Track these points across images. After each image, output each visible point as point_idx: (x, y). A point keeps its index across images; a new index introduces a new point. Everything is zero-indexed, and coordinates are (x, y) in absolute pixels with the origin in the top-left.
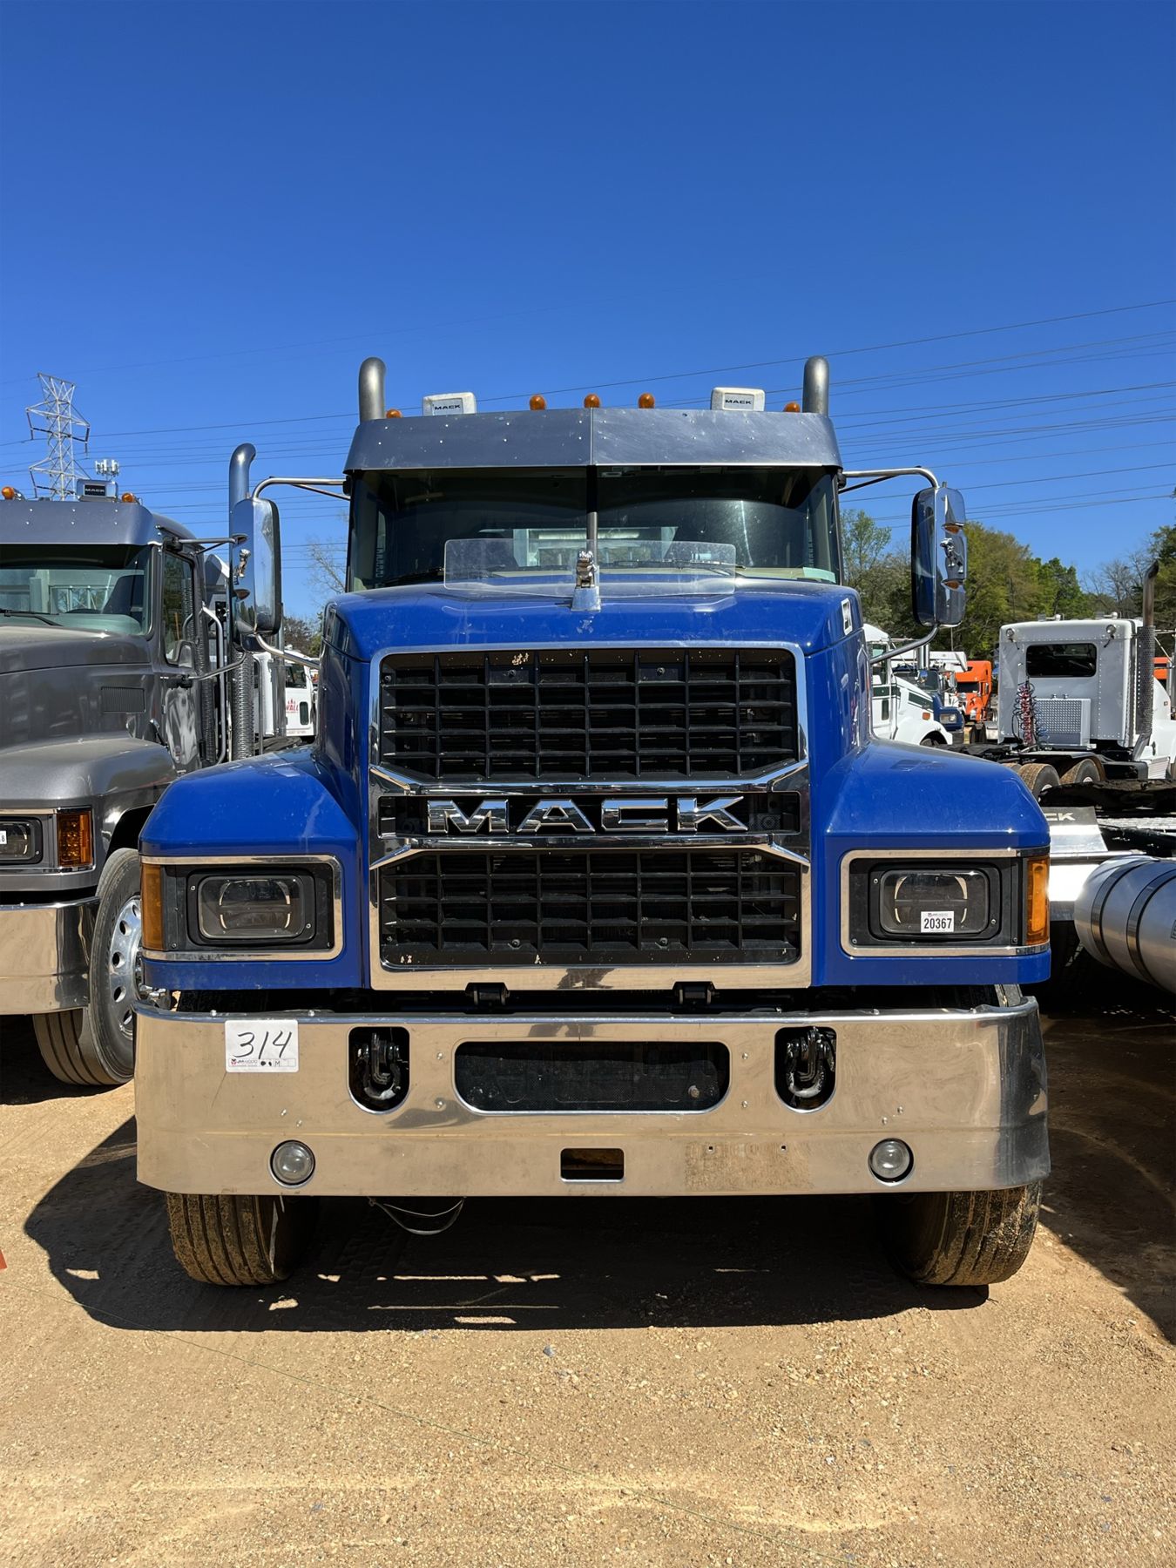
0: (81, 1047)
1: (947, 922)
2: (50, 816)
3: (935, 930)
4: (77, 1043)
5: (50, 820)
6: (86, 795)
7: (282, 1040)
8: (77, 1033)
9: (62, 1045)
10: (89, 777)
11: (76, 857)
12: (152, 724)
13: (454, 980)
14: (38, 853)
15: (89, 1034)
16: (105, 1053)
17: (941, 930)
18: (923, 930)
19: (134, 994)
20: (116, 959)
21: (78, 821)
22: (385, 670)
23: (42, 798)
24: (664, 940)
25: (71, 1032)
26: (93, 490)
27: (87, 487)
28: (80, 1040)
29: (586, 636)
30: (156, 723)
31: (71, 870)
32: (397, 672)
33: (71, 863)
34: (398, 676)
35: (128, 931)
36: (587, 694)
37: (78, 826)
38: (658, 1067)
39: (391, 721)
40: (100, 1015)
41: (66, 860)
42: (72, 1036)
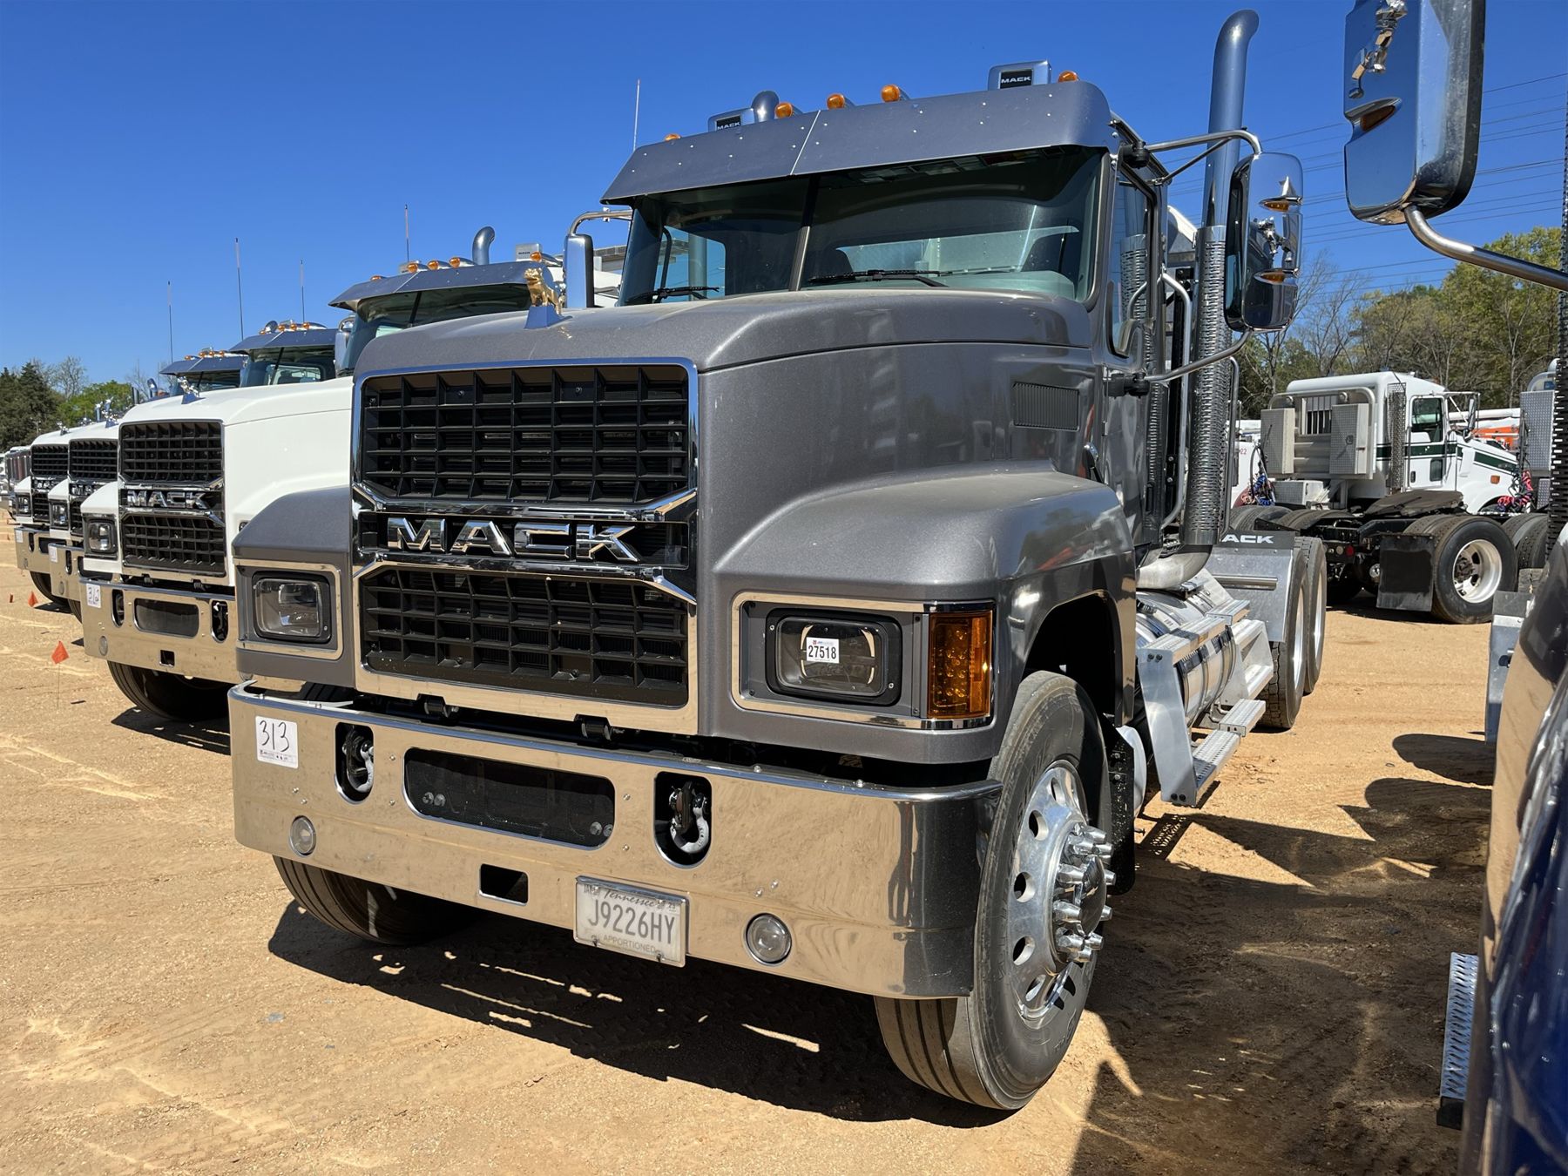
0: (952, 1054)
2: (916, 617)
4: (945, 1046)
5: (917, 625)
6: (985, 576)
8: (946, 1029)
9: (919, 1044)
10: (991, 541)
11: (961, 700)
12: (1087, 453)
14: (891, 686)
15: (967, 1036)
16: (993, 1067)
19: (1048, 953)
20: (1021, 885)
21: (967, 627)
23: (903, 579)
25: (937, 1026)
26: (1013, 80)
27: (1004, 76)
28: (950, 1043)
30: (1093, 451)
31: (949, 726)
33: (951, 711)
35: (1043, 831)
37: (969, 638)
40: (988, 1002)
41: (942, 704)
42: (937, 1032)
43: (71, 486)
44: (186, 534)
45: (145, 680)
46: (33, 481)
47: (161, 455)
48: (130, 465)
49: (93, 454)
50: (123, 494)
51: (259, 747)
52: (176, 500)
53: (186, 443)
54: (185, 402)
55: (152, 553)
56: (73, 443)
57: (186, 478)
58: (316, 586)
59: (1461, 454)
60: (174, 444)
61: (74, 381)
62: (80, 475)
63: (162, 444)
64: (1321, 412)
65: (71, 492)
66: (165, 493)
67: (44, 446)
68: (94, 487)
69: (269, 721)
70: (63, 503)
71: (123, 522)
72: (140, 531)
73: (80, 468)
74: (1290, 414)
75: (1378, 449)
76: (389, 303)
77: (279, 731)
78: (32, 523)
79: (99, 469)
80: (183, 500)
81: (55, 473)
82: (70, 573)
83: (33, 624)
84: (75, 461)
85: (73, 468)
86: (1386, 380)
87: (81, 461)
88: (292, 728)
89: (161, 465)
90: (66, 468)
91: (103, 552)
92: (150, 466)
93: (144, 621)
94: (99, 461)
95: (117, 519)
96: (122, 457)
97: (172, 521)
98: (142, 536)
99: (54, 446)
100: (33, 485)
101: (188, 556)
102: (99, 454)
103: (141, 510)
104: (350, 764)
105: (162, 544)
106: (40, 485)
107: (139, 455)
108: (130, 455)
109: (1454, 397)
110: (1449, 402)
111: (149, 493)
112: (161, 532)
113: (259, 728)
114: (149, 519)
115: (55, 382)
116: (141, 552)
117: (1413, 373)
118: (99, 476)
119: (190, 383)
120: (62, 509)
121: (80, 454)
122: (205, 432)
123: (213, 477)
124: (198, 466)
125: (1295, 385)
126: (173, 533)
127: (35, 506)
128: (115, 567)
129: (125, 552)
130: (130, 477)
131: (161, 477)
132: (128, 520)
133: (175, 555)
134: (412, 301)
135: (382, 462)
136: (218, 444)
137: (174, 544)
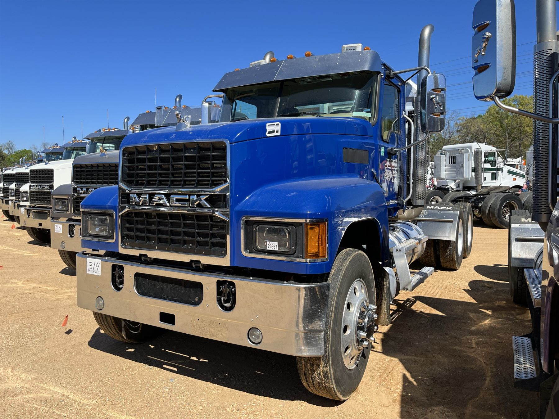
1: (276, 246)
3: (272, 249)
7: (97, 266)
13: (136, 252)
17: (273, 249)
18: (268, 249)
22: (125, 152)
24: (191, 245)
29: (172, 140)
32: (129, 153)
34: (129, 154)
36: (171, 159)
38: (188, 289)
39: (126, 168)
43: (16, 185)
44: (45, 195)
45: (35, 232)
46: (3, 184)
47: (40, 177)
48: (32, 179)
49: (22, 176)
50: (30, 186)
51: (55, 230)
52: (43, 187)
53: (45, 174)
54: (45, 164)
55: (37, 200)
56: (16, 174)
57: (45, 182)
58: (66, 201)
59: (502, 171)
60: (43, 174)
61: (11, 149)
62: (18, 182)
63: (40, 174)
64: (453, 157)
65: (15, 187)
66: (40, 186)
67: (7, 174)
68: (22, 185)
69: (57, 225)
70: (13, 190)
71: (30, 193)
72: (34, 195)
73: (18, 180)
74: (443, 157)
75: (472, 169)
76: (99, 139)
77: (59, 227)
78: (3, 196)
79: (23, 180)
80: (45, 187)
81: (10, 182)
82: (15, 208)
83: (3, 224)
84: (17, 178)
85: (16, 180)
86: (475, 146)
87: (18, 178)
88: (61, 226)
89: (39, 179)
90: (14, 180)
91: (25, 200)
92: (37, 179)
93: (35, 216)
94: (23, 178)
95: (29, 192)
96: (30, 177)
97: (42, 192)
98: (35, 196)
99: (10, 174)
100: (4, 185)
101: (46, 200)
102: (23, 176)
103: (35, 190)
104: (71, 231)
105: (39, 198)
106: (5, 185)
107: (34, 177)
108: (32, 177)
109: (499, 151)
110: (498, 153)
111: (37, 186)
112: (39, 195)
113: (55, 226)
114: (36, 192)
115: (4, 149)
116: (34, 200)
117: (485, 143)
118: (23, 182)
119: (46, 160)
120: (13, 191)
121: (18, 176)
122: (50, 171)
123: (51, 182)
124: (48, 179)
125: (445, 147)
126: (42, 195)
127: (4, 191)
128: (28, 204)
129: (31, 200)
130: (32, 182)
131: (39, 182)
132: (31, 192)
133: (42, 200)
134: (104, 138)
135: (77, 179)
136: (53, 174)
137: (42, 198)
